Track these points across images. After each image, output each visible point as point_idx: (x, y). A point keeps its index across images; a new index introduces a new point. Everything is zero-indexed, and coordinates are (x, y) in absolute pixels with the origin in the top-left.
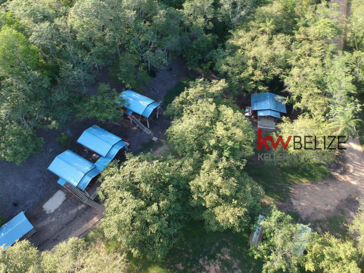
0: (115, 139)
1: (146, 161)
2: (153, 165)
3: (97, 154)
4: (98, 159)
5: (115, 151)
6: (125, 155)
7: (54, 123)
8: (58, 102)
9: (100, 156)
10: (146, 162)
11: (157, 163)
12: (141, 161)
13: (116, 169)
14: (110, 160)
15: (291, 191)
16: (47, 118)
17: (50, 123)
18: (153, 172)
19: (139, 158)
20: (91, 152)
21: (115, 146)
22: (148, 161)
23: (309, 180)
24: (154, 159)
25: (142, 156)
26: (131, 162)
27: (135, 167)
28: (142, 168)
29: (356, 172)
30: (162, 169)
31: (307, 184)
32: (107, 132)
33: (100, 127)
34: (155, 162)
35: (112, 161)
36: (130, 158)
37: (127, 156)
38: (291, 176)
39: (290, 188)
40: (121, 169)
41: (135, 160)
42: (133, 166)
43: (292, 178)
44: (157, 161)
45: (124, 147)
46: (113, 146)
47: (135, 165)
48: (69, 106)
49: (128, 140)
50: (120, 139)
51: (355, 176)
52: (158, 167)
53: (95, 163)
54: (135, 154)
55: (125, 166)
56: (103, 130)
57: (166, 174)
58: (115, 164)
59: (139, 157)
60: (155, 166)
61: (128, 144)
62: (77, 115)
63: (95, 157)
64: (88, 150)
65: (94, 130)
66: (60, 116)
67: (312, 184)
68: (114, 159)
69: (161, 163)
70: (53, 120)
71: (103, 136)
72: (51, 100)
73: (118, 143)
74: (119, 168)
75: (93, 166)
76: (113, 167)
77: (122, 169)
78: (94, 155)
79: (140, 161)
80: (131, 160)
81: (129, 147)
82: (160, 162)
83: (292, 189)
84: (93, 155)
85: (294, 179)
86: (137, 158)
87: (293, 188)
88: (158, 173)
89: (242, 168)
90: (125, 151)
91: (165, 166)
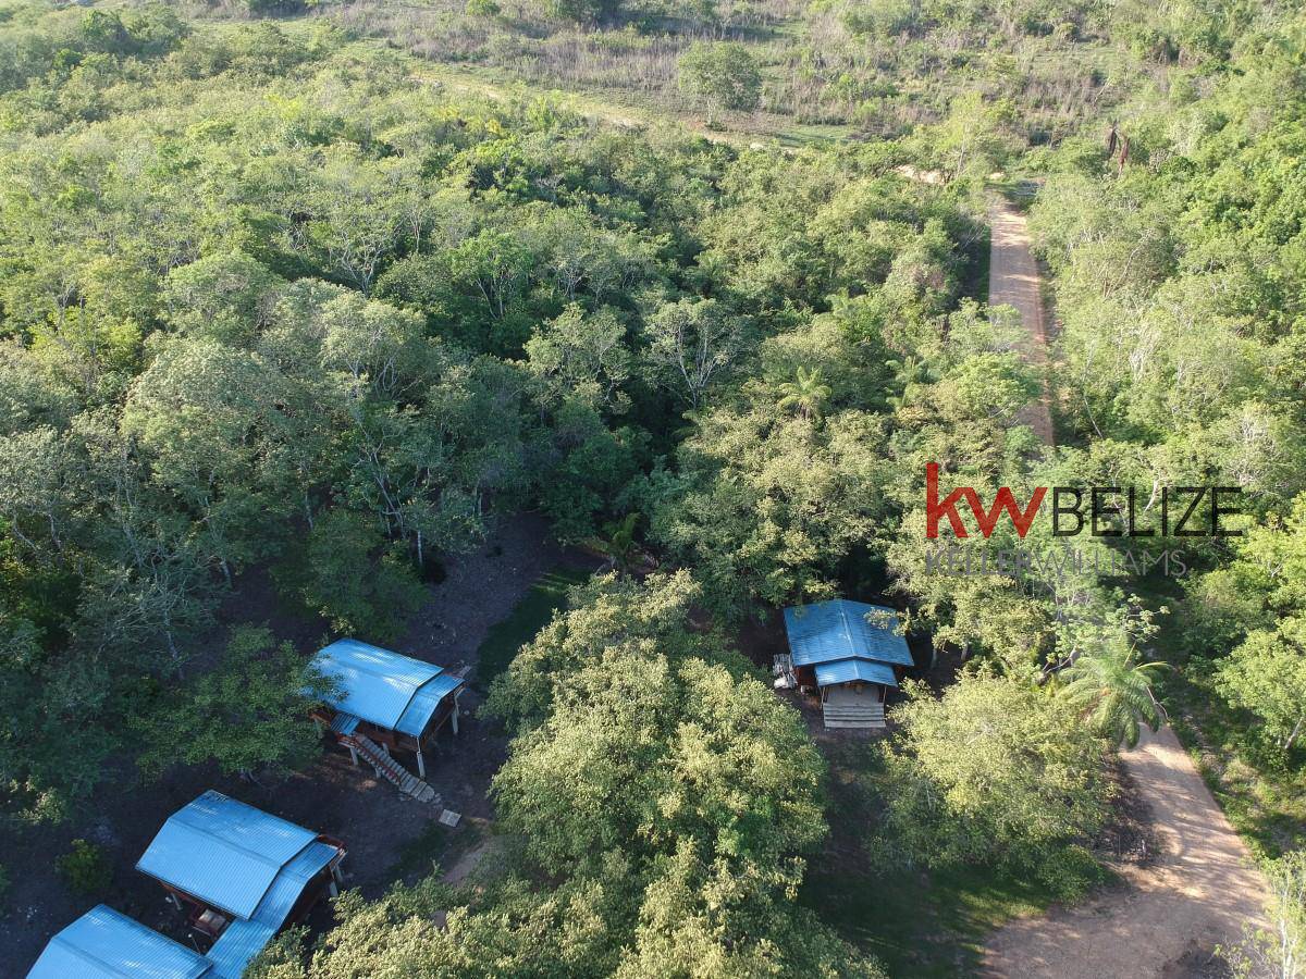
0: (290, 838)
1: (416, 917)
2: (447, 931)
3: (216, 910)
4: (222, 930)
5: (290, 891)
6: (334, 903)
7: (45, 800)
8: (65, 714)
9: (230, 918)
10: (416, 923)
11: (462, 919)
12: (396, 918)
13: (293, 969)
14: (271, 932)
15: (987, 962)
16: (22, 780)
17: (30, 800)
18: (448, 963)
19: (389, 909)
20: (194, 905)
21: (288, 868)
22: (424, 916)
23: (1042, 907)
24: (449, 906)
25: (397, 896)
26: (357, 931)
27: (371, 950)
28: (402, 951)
29: (1193, 851)
30: (485, 944)
31: (1035, 923)
32: (258, 813)
33: (232, 797)
34: (452, 918)
35: (277, 936)
36: (352, 912)
37: (341, 903)
38: (972, 898)
39: (979, 949)
40: (315, 967)
41: (371, 919)
42: (366, 947)
43: (978, 909)
44: (463, 910)
45: (327, 868)
46: (282, 868)
47: (372, 940)
48: (109, 727)
49: (342, 834)
50: (306, 837)
51: (1191, 865)
52: (468, 936)
53: (208, 949)
54: (372, 893)
55: (330, 950)
56: (243, 808)
57: (501, 964)
58: (289, 945)
59: (387, 904)
60: (453, 933)
61: (343, 853)
62: (143, 760)
63: (207, 925)
64: (180, 899)
65: (206, 810)
66: (70, 771)
67: (1051, 919)
68: (286, 925)
69: (479, 919)
70: (43, 787)
71: (243, 831)
72: (40, 712)
73: (302, 856)
74: (307, 963)
75: (200, 963)
76: (280, 961)
77: (320, 964)
78: (205, 917)
79: (392, 922)
80: (357, 921)
81: (346, 865)
82: (472, 913)
83: (988, 952)
84: (202, 918)
85: (986, 911)
86: (381, 910)
87: (990, 947)
88: (469, 961)
89: (791, 893)
90: (333, 887)
91: (496, 927)
